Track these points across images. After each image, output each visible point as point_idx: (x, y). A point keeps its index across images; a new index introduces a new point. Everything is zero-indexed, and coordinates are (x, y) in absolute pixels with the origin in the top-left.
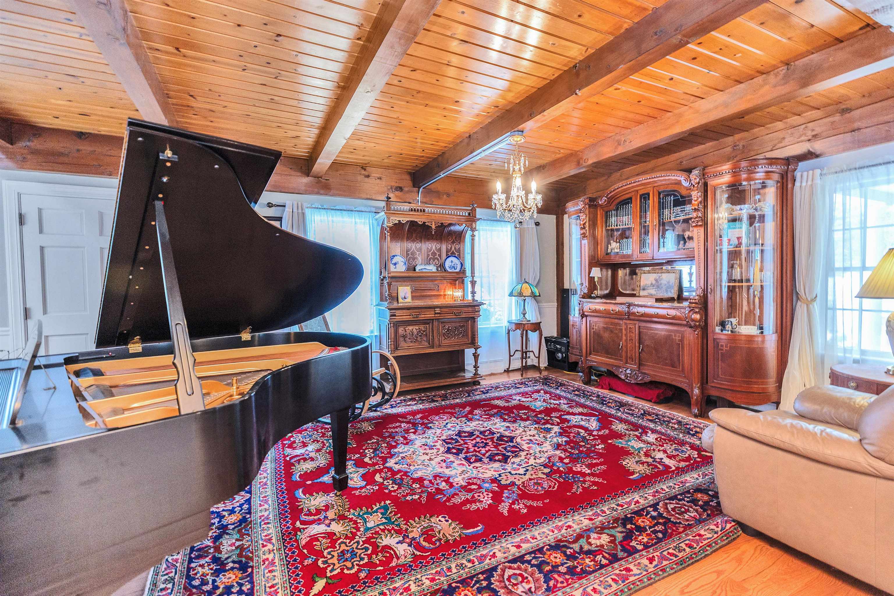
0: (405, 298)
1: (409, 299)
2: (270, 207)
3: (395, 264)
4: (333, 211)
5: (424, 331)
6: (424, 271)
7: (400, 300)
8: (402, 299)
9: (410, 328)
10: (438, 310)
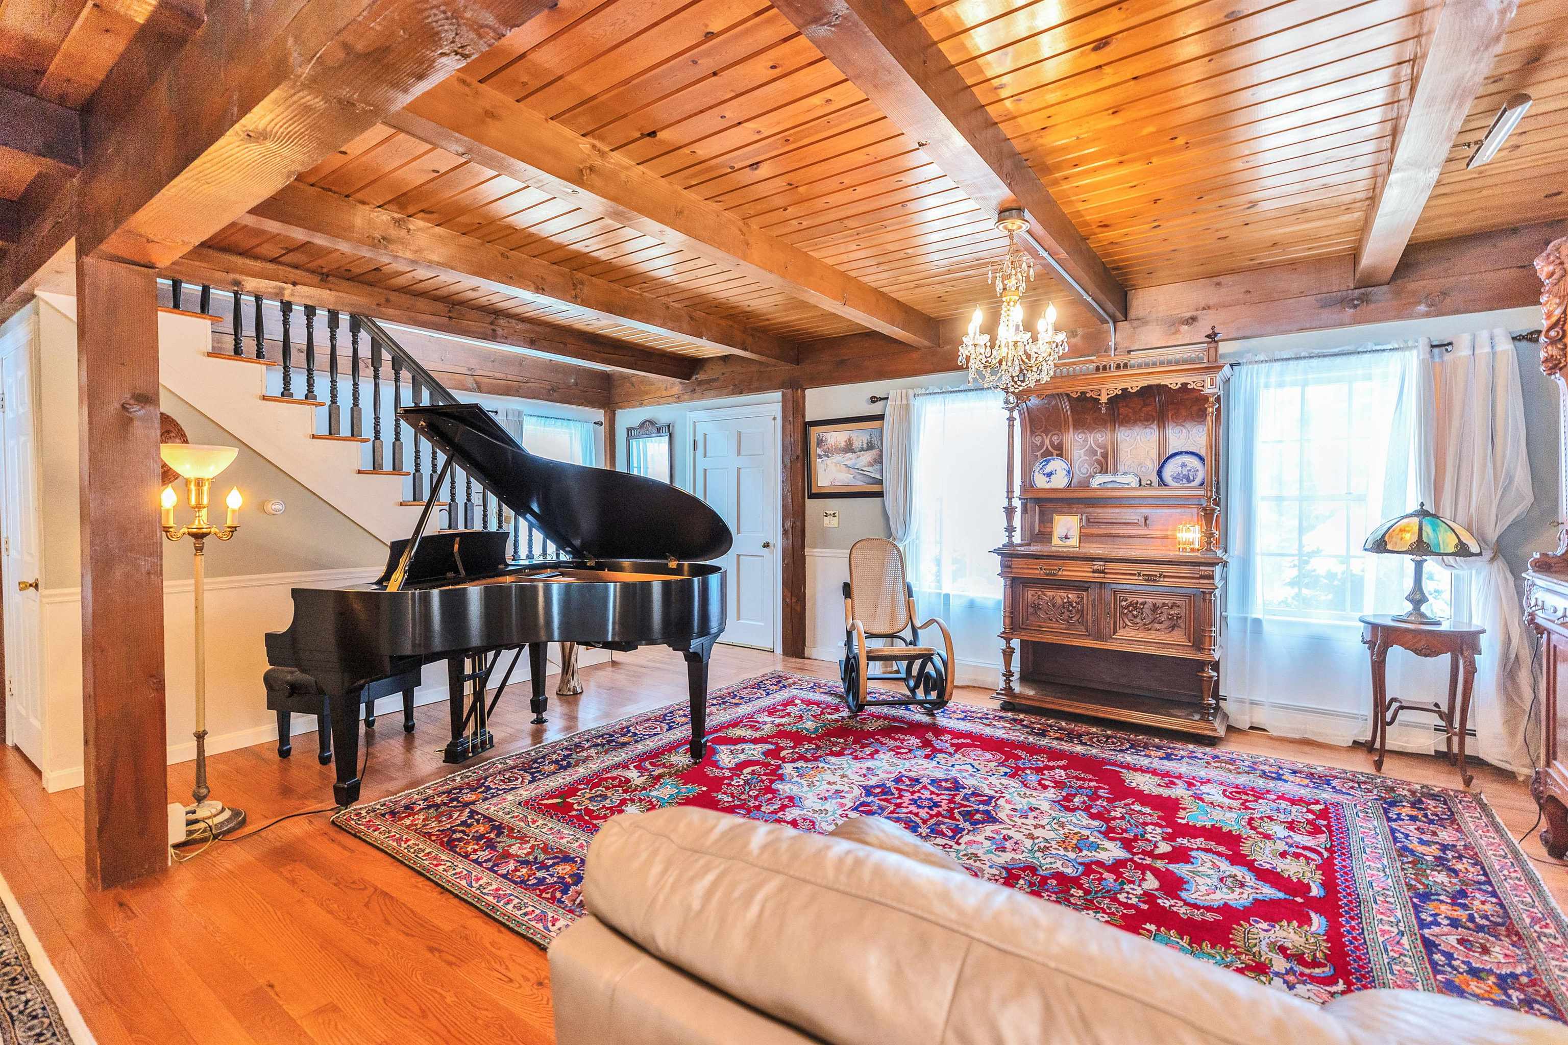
0: (1066, 537)
1: (1074, 541)
2: (873, 402)
3: (1049, 475)
4: (954, 395)
5: (1077, 603)
6: (1110, 486)
7: (1056, 541)
8: (1061, 539)
9: (1050, 593)
10: (1098, 565)
